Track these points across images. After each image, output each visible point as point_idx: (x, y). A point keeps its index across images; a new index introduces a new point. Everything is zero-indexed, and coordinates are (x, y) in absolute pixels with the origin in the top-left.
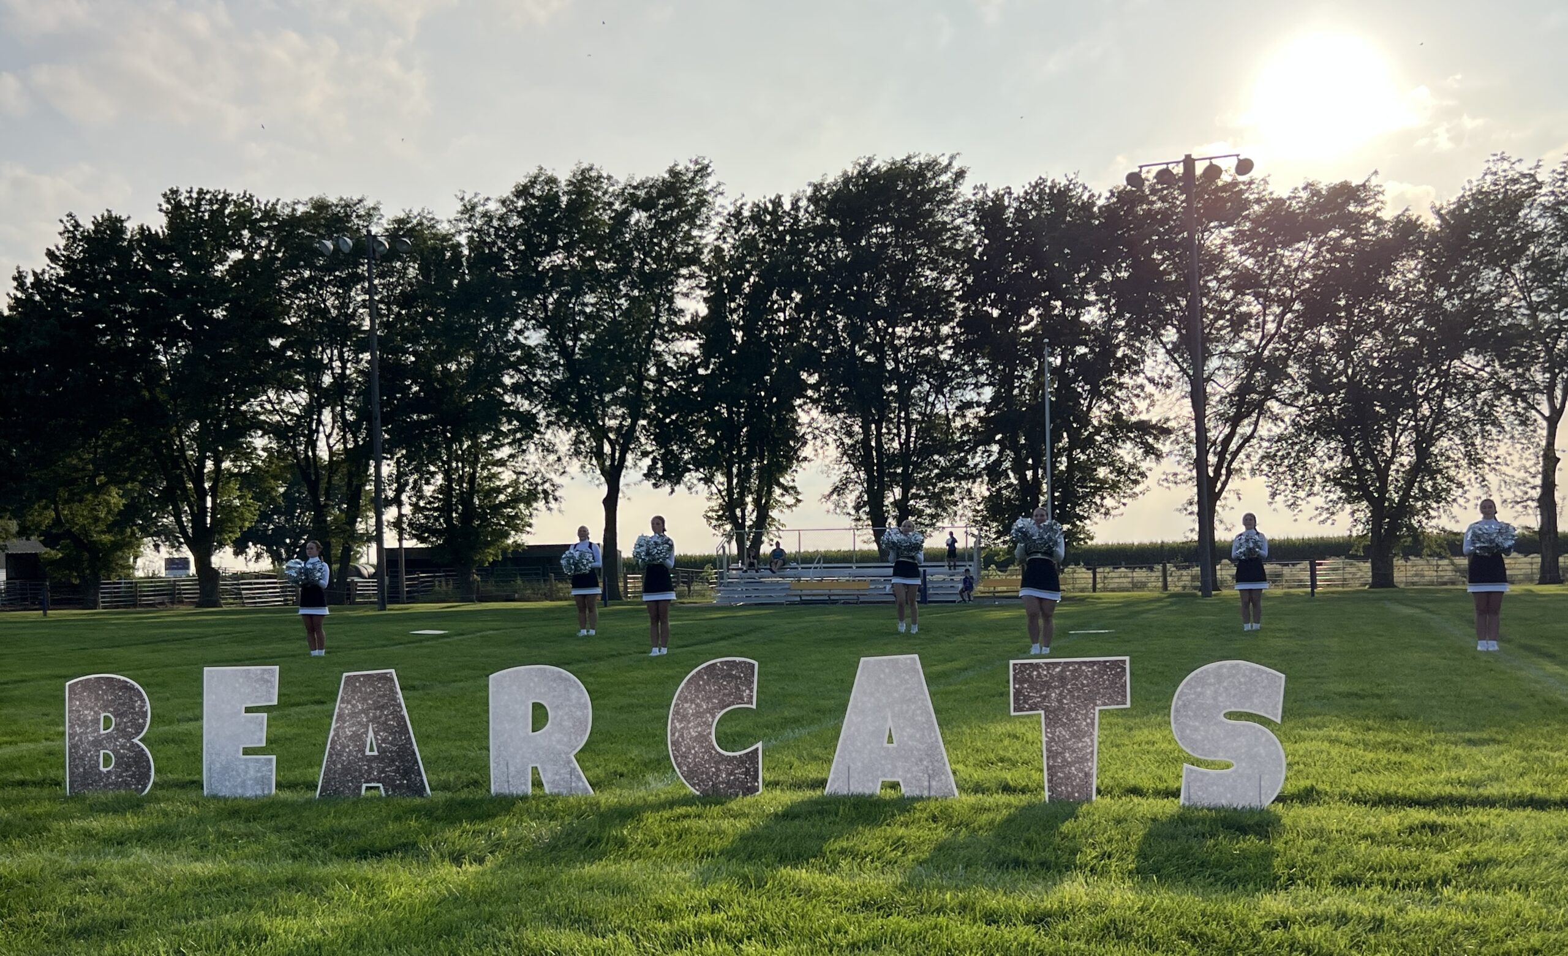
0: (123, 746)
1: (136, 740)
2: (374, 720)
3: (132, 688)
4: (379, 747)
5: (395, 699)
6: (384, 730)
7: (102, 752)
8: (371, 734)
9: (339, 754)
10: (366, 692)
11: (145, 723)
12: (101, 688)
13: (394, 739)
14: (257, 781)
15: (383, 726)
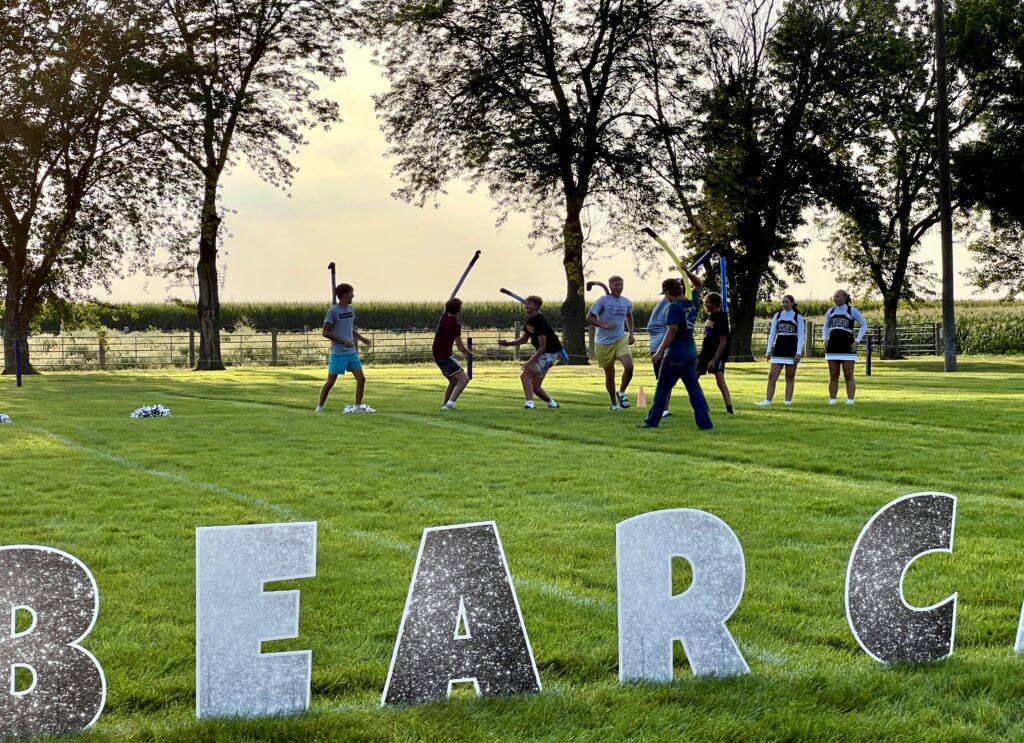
0: (51, 656)
1: (74, 644)
2: (467, 591)
3: (68, 565)
4: (473, 627)
5: (496, 561)
6: (481, 604)
7: (13, 667)
8: (462, 610)
9: (417, 641)
10: (456, 554)
11: (90, 616)
12: (11, 566)
13: (495, 615)
14: (285, 689)
15: (479, 597)
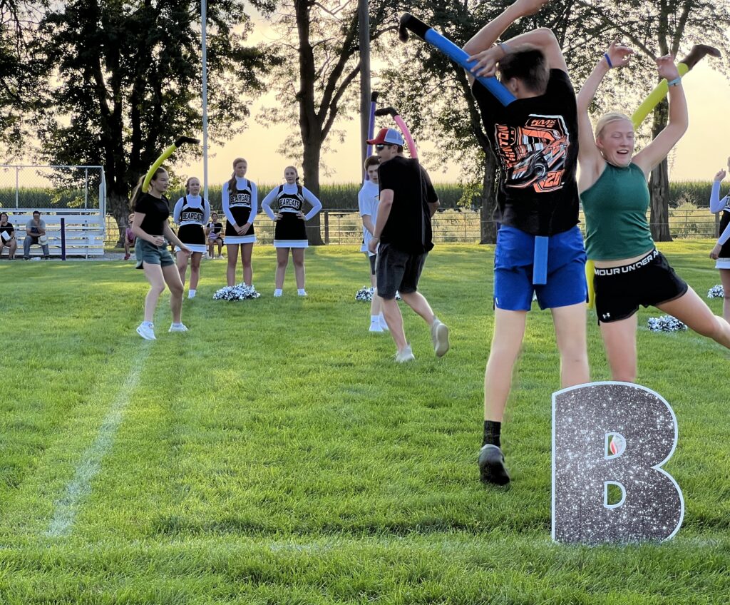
0: (637, 476)
1: (657, 468)
3: (652, 400)
7: (606, 484)
11: (671, 444)
12: (605, 399)
